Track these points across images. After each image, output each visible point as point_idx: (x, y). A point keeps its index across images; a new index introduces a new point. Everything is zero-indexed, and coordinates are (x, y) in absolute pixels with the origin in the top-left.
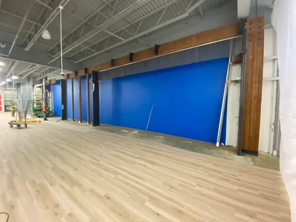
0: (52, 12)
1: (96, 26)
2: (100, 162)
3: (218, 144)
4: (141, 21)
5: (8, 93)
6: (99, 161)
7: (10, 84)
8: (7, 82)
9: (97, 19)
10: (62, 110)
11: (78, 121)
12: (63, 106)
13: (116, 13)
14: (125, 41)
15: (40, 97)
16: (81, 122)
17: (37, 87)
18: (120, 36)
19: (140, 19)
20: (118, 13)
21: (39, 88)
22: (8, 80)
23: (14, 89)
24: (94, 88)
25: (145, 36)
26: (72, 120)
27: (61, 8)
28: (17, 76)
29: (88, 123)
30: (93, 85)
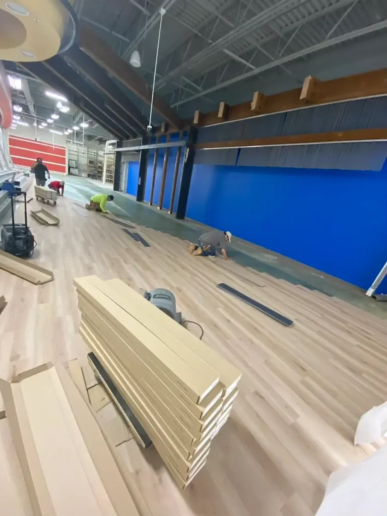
0: (148, 19)
1: (210, 41)
2: (178, 259)
3: (370, 292)
4: (297, 27)
5: (74, 147)
6: (177, 257)
7: (78, 134)
8: (74, 131)
9: (215, 25)
10: (139, 185)
11: (157, 207)
12: (140, 179)
13: (251, 14)
14: (257, 71)
15: (112, 160)
16: (161, 209)
17: (110, 144)
18: (248, 61)
19: (296, 24)
20: (255, 15)
21: (111, 147)
22: (76, 128)
23: (75, 141)
24: (187, 157)
25: (300, 60)
26: (150, 204)
27: (163, 11)
28: (88, 123)
29: (169, 212)
30: (186, 152)
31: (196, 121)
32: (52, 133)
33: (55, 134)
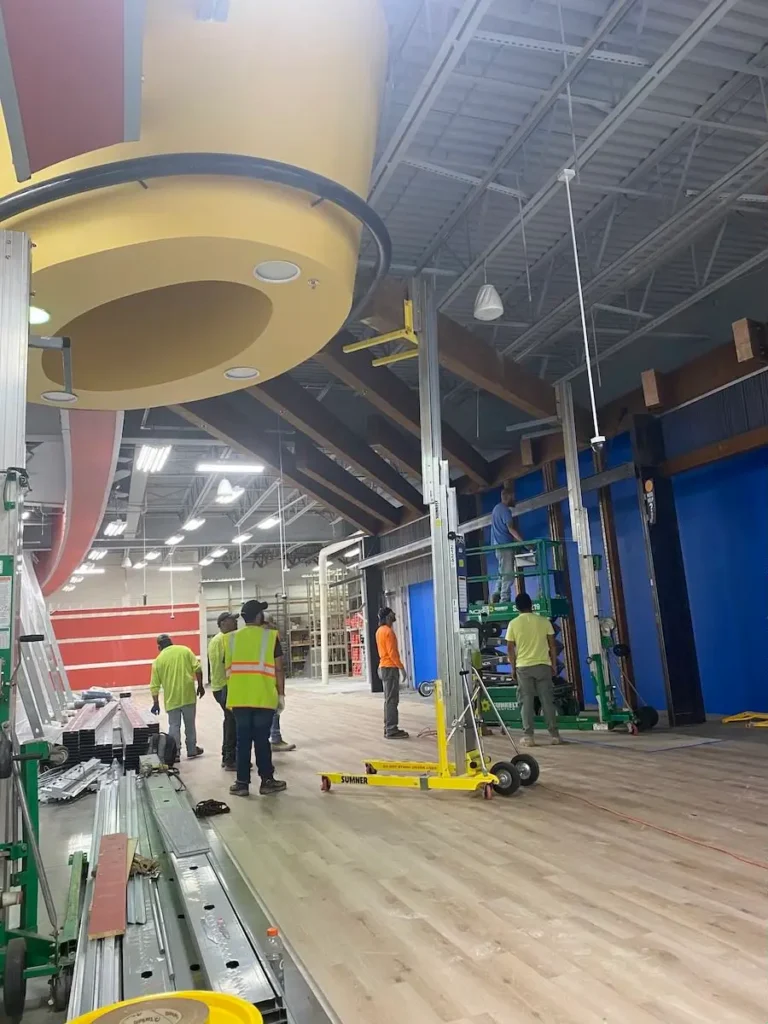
30: (645, 492)
31: (652, 398)
32: (167, 574)
33: (176, 574)
